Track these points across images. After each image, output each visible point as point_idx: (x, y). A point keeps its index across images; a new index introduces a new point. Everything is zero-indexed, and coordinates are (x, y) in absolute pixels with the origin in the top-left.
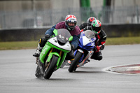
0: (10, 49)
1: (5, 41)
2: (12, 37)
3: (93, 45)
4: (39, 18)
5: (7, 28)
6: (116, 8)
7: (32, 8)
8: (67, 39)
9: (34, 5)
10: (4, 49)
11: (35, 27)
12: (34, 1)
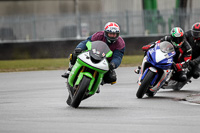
0: (42, 69)
1: (35, 58)
2: (46, 52)
3: (170, 61)
4: (84, 25)
5: (38, 40)
6: (193, 12)
7: (74, 11)
8: (103, 55)
9: (77, 7)
10: (34, 70)
11: (78, 37)
12: (77, 1)
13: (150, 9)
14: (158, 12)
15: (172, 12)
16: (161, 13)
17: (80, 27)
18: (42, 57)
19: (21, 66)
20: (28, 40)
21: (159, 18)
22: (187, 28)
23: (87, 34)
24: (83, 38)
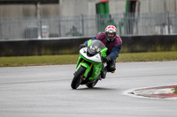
2: (11, 51)
11: (39, 38)
12: (39, 6)
13: (102, 13)
14: (110, 16)
15: (122, 16)
16: (112, 17)
17: (41, 29)
18: (8, 55)
21: (111, 21)
22: (135, 30)
23: (47, 35)
24: (44, 39)
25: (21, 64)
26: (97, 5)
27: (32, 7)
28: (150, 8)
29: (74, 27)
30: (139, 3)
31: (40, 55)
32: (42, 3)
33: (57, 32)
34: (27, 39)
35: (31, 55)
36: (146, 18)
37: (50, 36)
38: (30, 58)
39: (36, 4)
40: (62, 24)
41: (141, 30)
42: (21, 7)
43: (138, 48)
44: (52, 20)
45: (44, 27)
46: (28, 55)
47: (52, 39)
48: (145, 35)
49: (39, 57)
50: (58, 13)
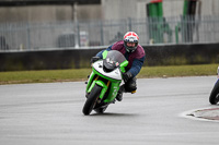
0: (37, 81)
1: (29, 69)
2: (41, 63)
5: (32, 50)
6: (202, 19)
7: (73, 18)
9: (75, 14)
10: (28, 82)
11: (77, 47)
12: (76, 7)
13: (155, 16)
14: (164, 20)
15: (179, 20)
16: (167, 20)
17: (79, 36)
18: (38, 68)
19: (14, 78)
20: (21, 50)
21: (165, 25)
22: (194, 37)
23: (86, 43)
24: (82, 48)
25: (54, 80)
26: (148, 6)
27: (67, 8)
28: (213, 10)
29: (119, 34)
30: (200, 4)
31: (78, 68)
32: (80, 3)
33: (99, 40)
34: (62, 49)
35: (67, 68)
36: (209, 22)
37: (90, 44)
38: (65, 71)
39: (72, 4)
40: (104, 29)
41: (202, 37)
42: (54, 8)
43: (199, 58)
44: (92, 24)
45: (82, 33)
46: (62, 68)
47: (92, 48)
48: (207, 42)
49: (77, 71)
50: (99, 15)
